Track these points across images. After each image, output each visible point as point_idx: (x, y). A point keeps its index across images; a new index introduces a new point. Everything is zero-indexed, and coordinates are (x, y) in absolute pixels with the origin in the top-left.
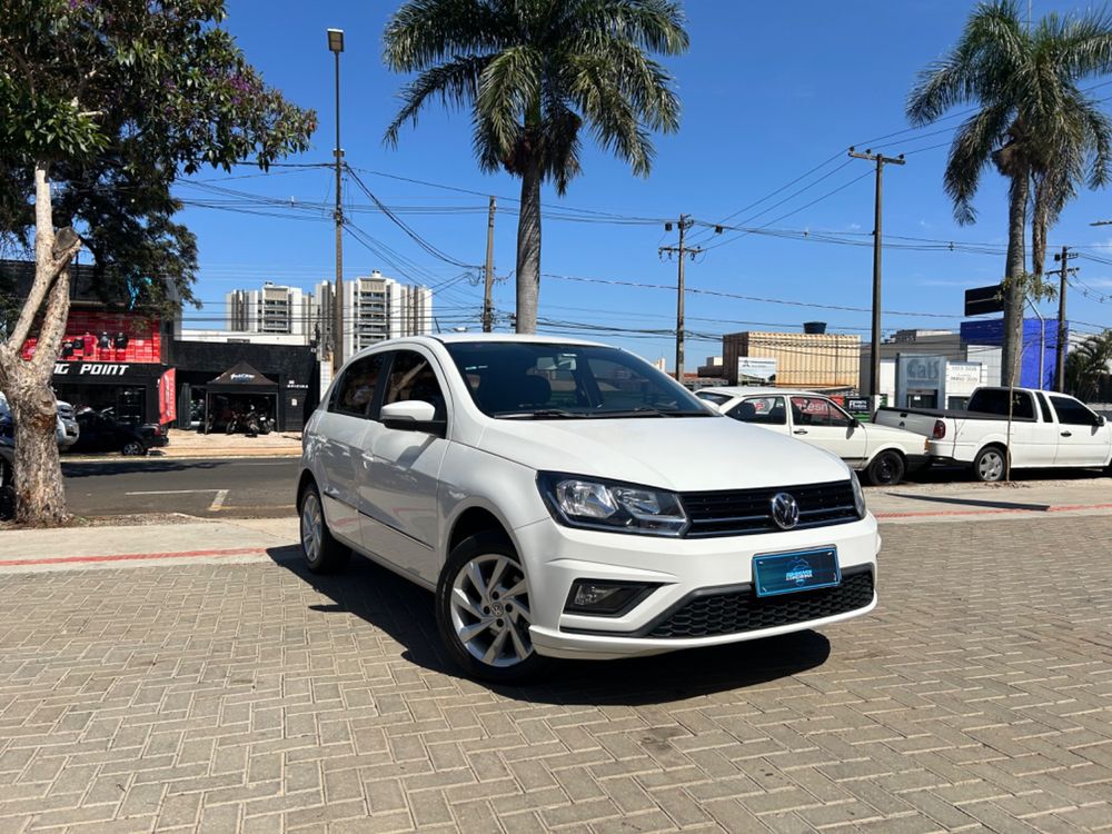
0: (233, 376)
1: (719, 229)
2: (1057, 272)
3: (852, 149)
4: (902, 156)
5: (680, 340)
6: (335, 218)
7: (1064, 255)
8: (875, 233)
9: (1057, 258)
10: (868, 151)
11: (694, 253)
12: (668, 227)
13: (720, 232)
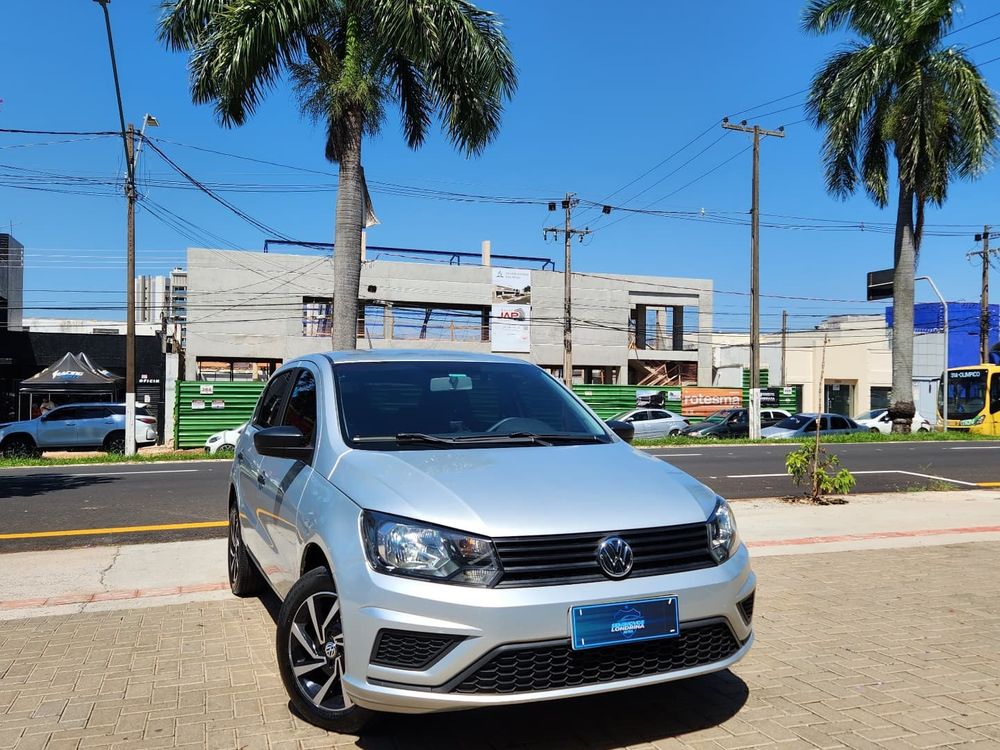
0: (55, 374)
1: (607, 210)
2: (979, 253)
3: (726, 120)
4: (782, 129)
5: (568, 329)
6: (127, 193)
7: (986, 235)
8: (752, 211)
9: (978, 238)
10: (744, 123)
11: (582, 234)
12: (552, 207)
13: (609, 212)
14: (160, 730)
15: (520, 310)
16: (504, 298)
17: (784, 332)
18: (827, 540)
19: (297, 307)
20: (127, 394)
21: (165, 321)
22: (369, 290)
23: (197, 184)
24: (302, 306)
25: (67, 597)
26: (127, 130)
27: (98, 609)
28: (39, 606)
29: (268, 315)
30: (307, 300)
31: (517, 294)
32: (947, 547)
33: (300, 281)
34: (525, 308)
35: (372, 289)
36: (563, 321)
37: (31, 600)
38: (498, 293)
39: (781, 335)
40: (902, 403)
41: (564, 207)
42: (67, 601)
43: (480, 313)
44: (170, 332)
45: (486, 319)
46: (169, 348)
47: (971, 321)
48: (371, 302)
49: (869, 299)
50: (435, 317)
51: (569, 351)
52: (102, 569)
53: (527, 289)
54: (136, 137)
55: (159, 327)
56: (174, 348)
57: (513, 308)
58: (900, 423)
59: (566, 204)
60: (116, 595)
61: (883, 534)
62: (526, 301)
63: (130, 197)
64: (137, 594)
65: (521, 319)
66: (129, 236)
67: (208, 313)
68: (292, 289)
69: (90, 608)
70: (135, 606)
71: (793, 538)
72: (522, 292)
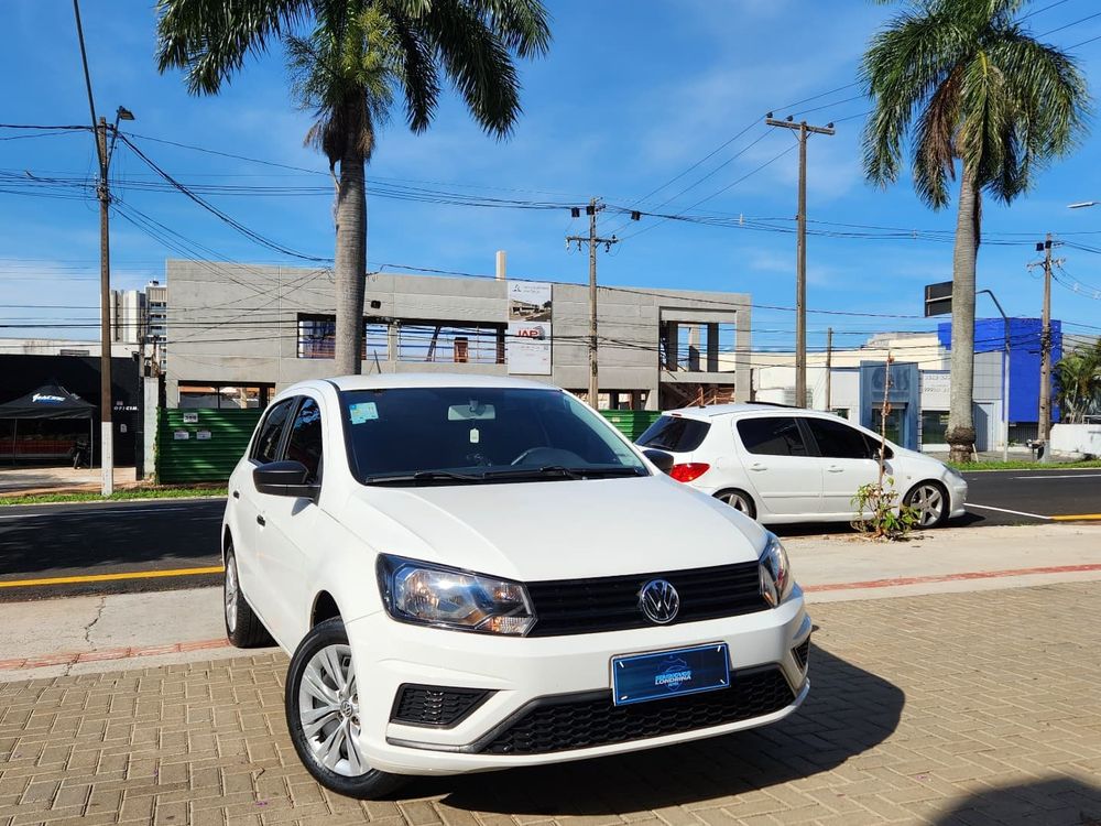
1: (636, 216)
2: (1041, 264)
3: (770, 115)
4: (831, 125)
5: (594, 349)
6: (99, 196)
7: (1049, 244)
8: (799, 217)
9: (1040, 247)
10: (790, 119)
11: (608, 243)
12: (576, 212)
13: (638, 219)
14: (172, 817)
15: (540, 328)
16: (522, 314)
17: (830, 351)
18: (901, 582)
19: (291, 324)
20: (103, 423)
21: (143, 342)
22: (372, 306)
23: (179, 186)
24: (295, 324)
25: (49, 658)
26: (98, 124)
27: (88, 671)
28: (16, 669)
29: (259, 334)
30: (302, 317)
31: (537, 310)
32: (1033, 588)
33: (294, 296)
34: (546, 326)
35: (376, 304)
36: (588, 340)
37: (7, 661)
38: (515, 309)
39: (826, 354)
40: (961, 428)
41: (588, 213)
42: (49, 661)
43: (494, 331)
44: (148, 354)
45: (501, 337)
46: (148, 371)
47: (1030, 338)
48: (374, 320)
49: (926, 315)
50: (444, 336)
51: (595, 373)
52: (86, 624)
53: (548, 305)
54: (108, 131)
55: (137, 348)
56: (153, 372)
57: (532, 326)
58: (959, 450)
59: (591, 210)
60: (105, 655)
61: (963, 576)
62: (547, 317)
63: (103, 201)
64: (129, 653)
65: (541, 338)
66: (103, 245)
67: (191, 332)
68: (284, 305)
69: (76, 670)
70: (129, 668)
71: (863, 580)
72: (541, 308)
